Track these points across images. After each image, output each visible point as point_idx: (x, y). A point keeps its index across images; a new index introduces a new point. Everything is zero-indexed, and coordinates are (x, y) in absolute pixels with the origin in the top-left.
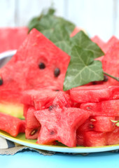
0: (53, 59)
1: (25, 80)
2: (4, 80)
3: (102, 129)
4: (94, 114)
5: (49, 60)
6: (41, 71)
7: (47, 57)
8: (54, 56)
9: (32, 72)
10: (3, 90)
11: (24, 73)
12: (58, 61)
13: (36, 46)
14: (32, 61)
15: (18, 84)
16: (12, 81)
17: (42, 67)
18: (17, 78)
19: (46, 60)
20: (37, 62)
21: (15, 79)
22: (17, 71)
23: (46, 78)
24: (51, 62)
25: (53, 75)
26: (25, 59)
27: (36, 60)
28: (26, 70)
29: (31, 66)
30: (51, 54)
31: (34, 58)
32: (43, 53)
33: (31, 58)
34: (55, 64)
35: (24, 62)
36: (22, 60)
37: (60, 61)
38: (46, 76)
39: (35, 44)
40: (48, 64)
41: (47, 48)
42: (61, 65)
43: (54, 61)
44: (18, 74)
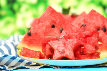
0: (59, 23)
1: (43, 34)
2: (32, 33)
3: (88, 52)
4: (83, 44)
5: (57, 23)
6: (53, 29)
7: (56, 21)
8: (60, 21)
9: (48, 29)
10: (31, 38)
11: (43, 30)
12: (62, 24)
13: (50, 15)
14: (48, 23)
15: (39, 36)
16: (36, 34)
17: (53, 26)
18: (39, 32)
19: (55, 23)
20: (51, 24)
21: (38, 33)
22: (40, 29)
23: (55, 33)
24: (58, 24)
25: (59, 32)
26: (44, 22)
27: (50, 23)
28: (44, 28)
29: (47, 26)
30: (59, 20)
31: (49, 22)
32: (54, 19)
33: (47, 21)
34: (61, 25)
35: (43, 24)
36: (42, 22)
37: (63, 24)
38: (55, 32)
39: (50, 14)
40: (57, 25)
41: (56, 16)
42: (64, 26)
43: (60, 24)
44: (40, 30)
